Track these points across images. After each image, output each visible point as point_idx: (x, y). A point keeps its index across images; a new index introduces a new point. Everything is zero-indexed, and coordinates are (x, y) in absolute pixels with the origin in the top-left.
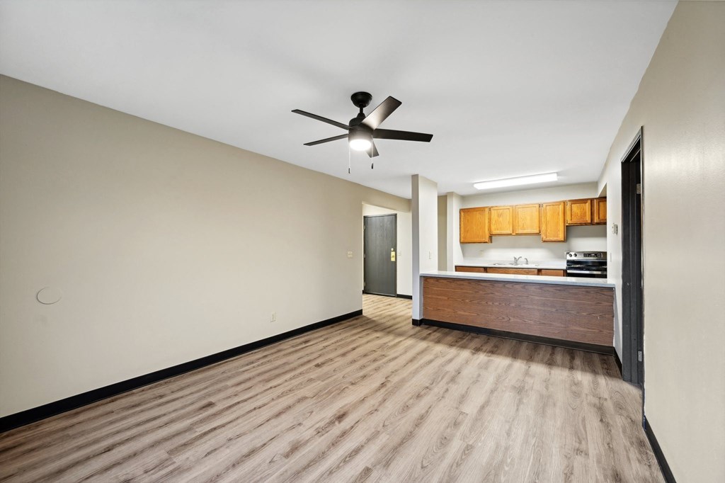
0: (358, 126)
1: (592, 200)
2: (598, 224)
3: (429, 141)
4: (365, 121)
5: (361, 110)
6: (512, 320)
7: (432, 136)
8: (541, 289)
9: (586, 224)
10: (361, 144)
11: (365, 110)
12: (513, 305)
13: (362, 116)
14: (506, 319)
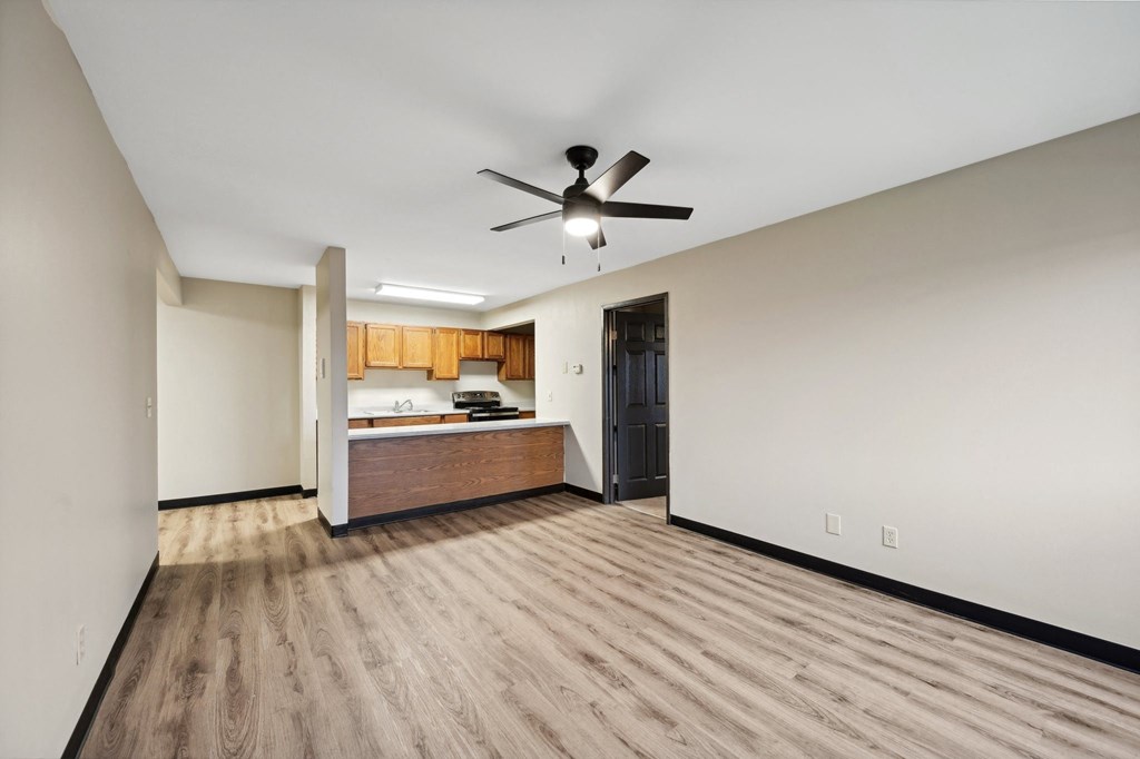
0: (577, 198)
1: (483, 332)
2: (487, 360)
3: (687, 218)
4: (588, 190)
5: (582, 174)
6: (483, 480)
7: (691, 210)
8: (510, 435)
9: (477, 359)
10: (583, 226)
11: (588, 173)
12: (483, 461)
13: (582, 182)
14: (477, 482)
